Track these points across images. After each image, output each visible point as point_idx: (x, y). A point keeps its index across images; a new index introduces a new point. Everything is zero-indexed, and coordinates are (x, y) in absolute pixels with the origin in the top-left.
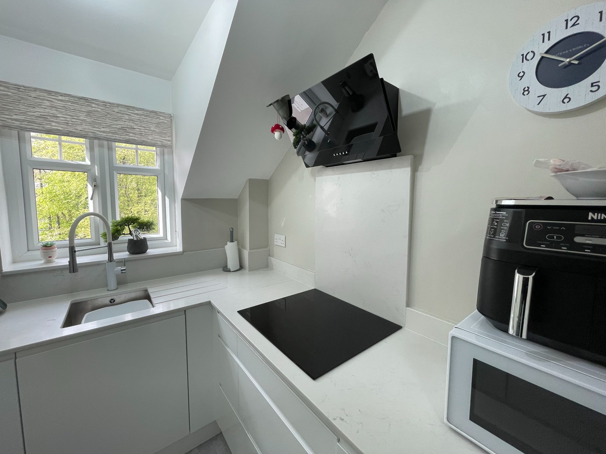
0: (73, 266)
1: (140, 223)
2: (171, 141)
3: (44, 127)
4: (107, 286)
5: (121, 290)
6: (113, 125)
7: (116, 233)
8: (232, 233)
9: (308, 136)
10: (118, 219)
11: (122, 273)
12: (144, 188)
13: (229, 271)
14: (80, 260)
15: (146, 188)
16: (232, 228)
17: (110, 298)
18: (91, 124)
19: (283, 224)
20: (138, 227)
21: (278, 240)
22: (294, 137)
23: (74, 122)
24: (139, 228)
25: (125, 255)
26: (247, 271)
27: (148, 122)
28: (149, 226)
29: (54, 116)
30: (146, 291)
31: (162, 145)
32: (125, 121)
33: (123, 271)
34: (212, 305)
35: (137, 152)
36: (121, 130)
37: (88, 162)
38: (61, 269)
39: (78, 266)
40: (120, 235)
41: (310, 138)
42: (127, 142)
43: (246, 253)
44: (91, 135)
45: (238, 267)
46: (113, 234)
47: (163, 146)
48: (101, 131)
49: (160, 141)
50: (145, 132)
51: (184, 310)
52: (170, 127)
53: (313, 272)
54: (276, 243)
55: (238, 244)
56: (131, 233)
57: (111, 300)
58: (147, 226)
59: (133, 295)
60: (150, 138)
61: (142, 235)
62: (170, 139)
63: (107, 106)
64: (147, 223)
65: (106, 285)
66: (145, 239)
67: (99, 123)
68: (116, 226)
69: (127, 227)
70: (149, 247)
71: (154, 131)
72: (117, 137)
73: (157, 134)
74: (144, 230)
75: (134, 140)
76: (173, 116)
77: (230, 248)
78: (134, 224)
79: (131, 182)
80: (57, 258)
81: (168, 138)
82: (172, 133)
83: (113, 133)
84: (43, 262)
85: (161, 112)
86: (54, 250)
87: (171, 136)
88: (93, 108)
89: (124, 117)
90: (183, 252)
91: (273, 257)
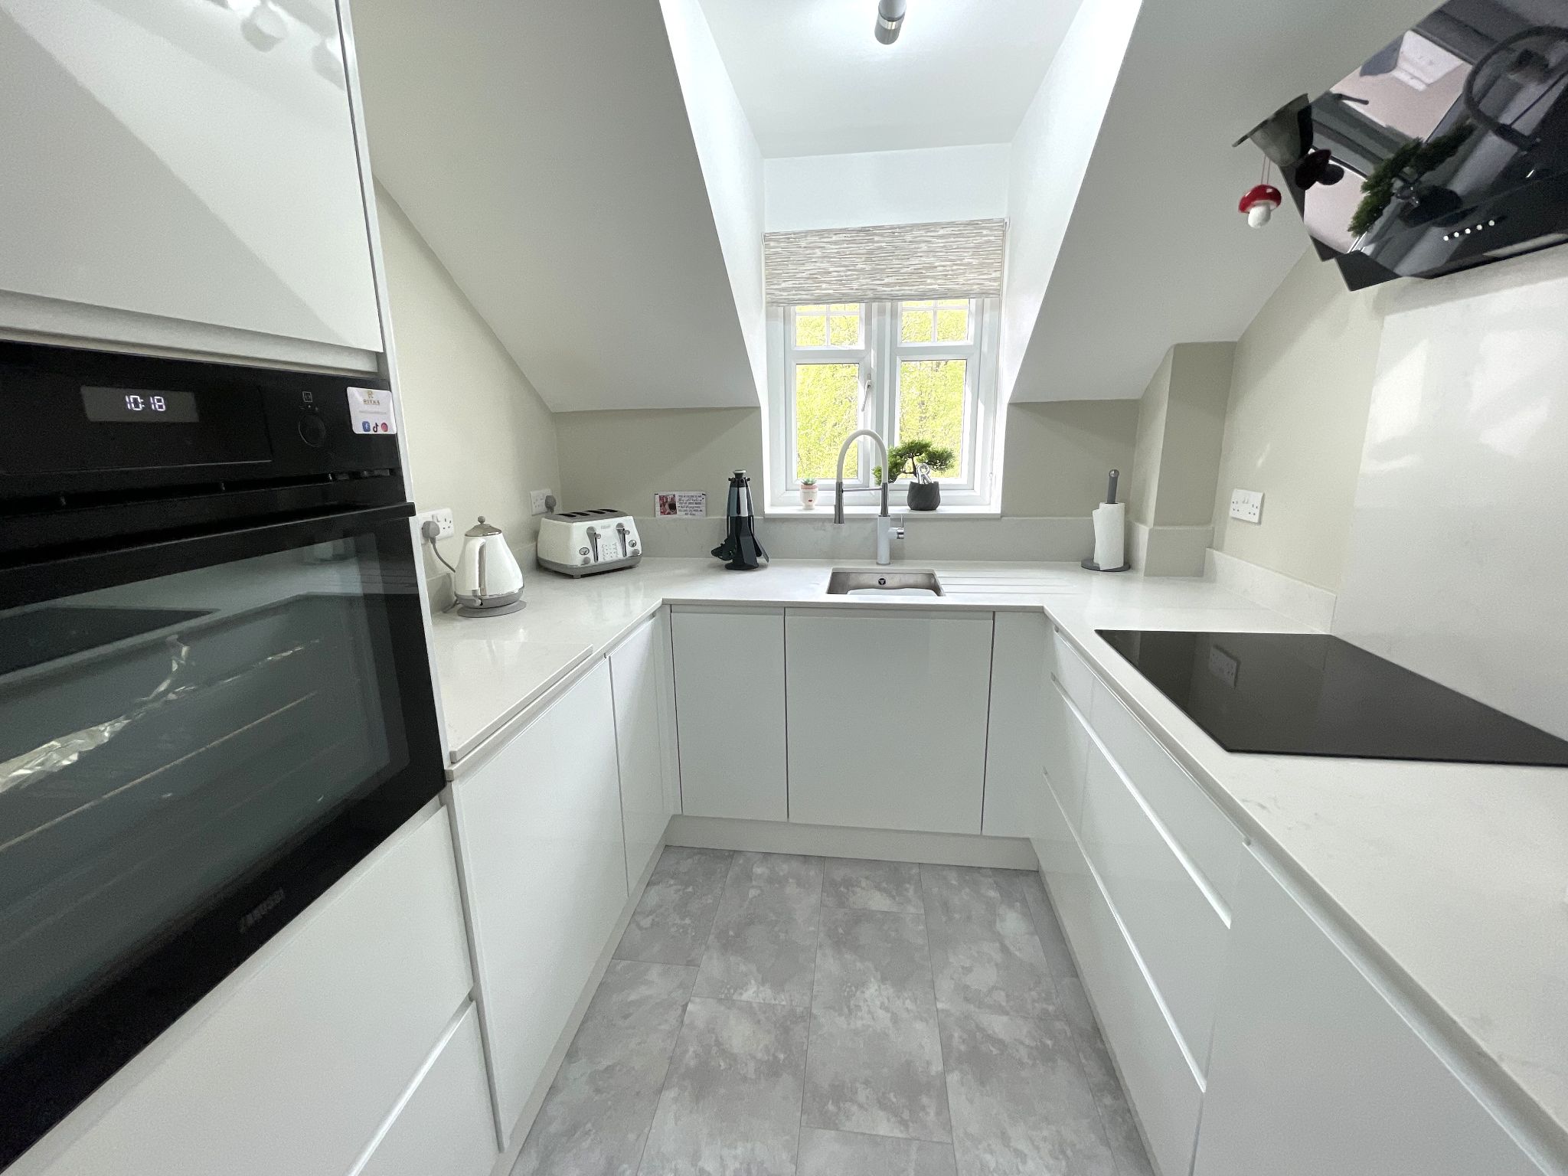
0: (839, 517)
1: (930, 452)
2: (1000, 279)
3: (812, 295)
4: (876, 559)
5: (895, 568)
6: (901, 268)
7: (895, 469)
8: (1114, 482)
9: (1430, 178)
10: (898, 444)
11: (898, 538)
12: (932, 399)
13: (1097, 569)
14: (847, 510)
15: (937, 399)
16: (1115, 471)
17: (879, 577)
18: (872, 274)
19: (1260, 462)
20: (927, 461)
21: (1243, 504)
22: (1367, 194)
23: (849, 276)
24: (928, 463)
25: (905, 509)
26: (1141, 574)
27: (961, 248)
28: (946, 460)
29: (825, 273)
30: (931, 575)
31: (981, 291)
32: (921, 256)
33: (900, 536)
34: (1045, 615)
35: (935, 314)
36: (914, 276)
37: (860, 345)
38: (822, 519)
39: (845, 517)
40: (900, 472)
41: (1437, 183)
42: (922, 296)
43: (1143, 533)
44: (870, 294)
45: (1120, 564)
46: (890, 471)
47: (984, 294)
48: (886, 283)
49: (978, 284)
50: (952, 271)
51: (993, 612)
52: (1000, 248)
53: (1332, 591)
54: (1232, 514)
55: (1127, 511)
56: (915, 473)
57: (881, 579)
58: (939, 460)
59: (911, 580)
60: (961, 280)
61: (934, 476)
62: (998, 274)
63: (896, 234)
64: (942, 453)
65: (874, 556)
66: (936, 485)
67: (881, 269)
68: (895, 456)
69: (910, 460)
70: (942, 500)
71: (969, 264)
72: (907, 290)
73: (974, 270)
74: (935, 467)
75: (934, 290)
76: (1008, 224)
77: (1105, 519)
78: (921, 454)
79: (910, 387)
80: (816, 505)
81: (994, 275)
82: (1002, 263)
83: (901, 284)
84: (801, 508)
85: (983, 221)
86: (814, 490)
87: (1001, 269)
88: (876, 245)
89: (921, 248)
90: (1002, 515)
91: (1220, 549)
